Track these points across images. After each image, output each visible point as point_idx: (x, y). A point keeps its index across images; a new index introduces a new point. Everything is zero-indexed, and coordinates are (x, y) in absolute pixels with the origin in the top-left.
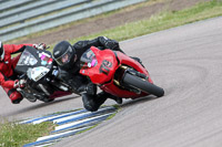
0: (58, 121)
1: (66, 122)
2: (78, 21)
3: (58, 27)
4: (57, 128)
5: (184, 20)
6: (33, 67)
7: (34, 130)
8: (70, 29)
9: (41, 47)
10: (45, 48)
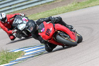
0: (26, 51)
1: (29, 51)
2: (35, 6)
3: (26, 8)
4: (25, 54)
5: (83, 6)
6: (20, 24)
7: (15, 54)
8: (32, 9)
9: (23, 15)
10: (25, 15)
